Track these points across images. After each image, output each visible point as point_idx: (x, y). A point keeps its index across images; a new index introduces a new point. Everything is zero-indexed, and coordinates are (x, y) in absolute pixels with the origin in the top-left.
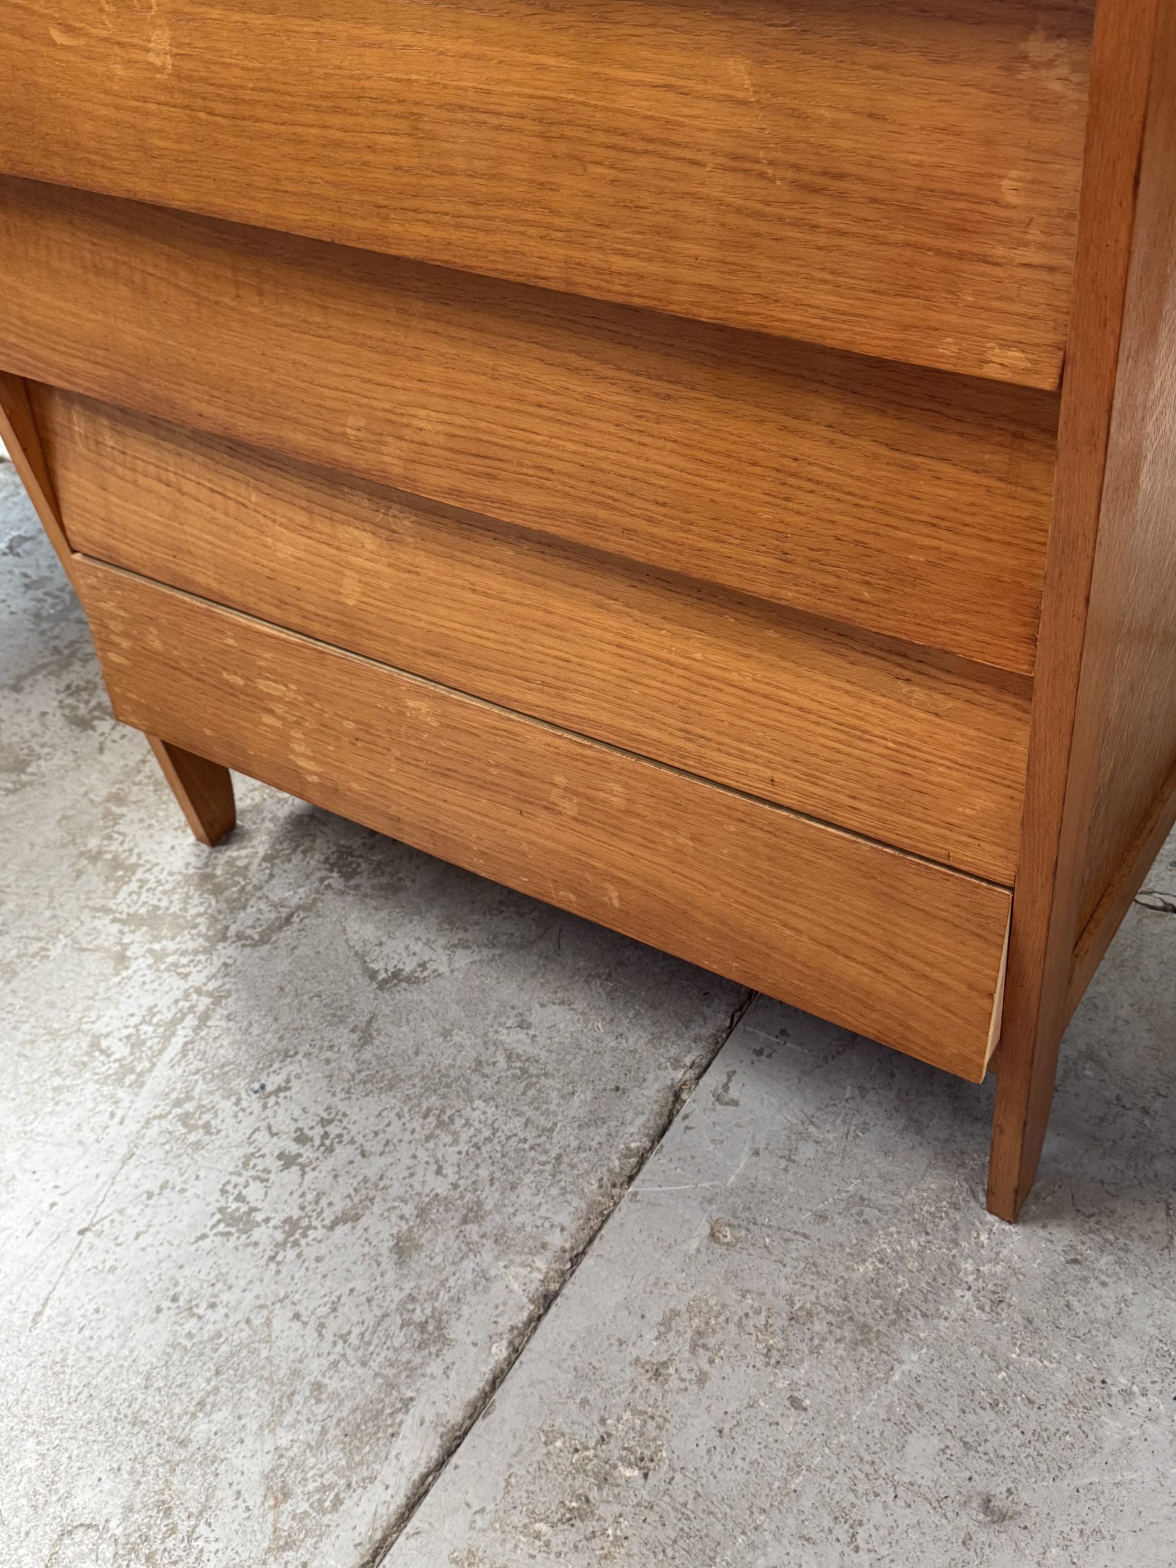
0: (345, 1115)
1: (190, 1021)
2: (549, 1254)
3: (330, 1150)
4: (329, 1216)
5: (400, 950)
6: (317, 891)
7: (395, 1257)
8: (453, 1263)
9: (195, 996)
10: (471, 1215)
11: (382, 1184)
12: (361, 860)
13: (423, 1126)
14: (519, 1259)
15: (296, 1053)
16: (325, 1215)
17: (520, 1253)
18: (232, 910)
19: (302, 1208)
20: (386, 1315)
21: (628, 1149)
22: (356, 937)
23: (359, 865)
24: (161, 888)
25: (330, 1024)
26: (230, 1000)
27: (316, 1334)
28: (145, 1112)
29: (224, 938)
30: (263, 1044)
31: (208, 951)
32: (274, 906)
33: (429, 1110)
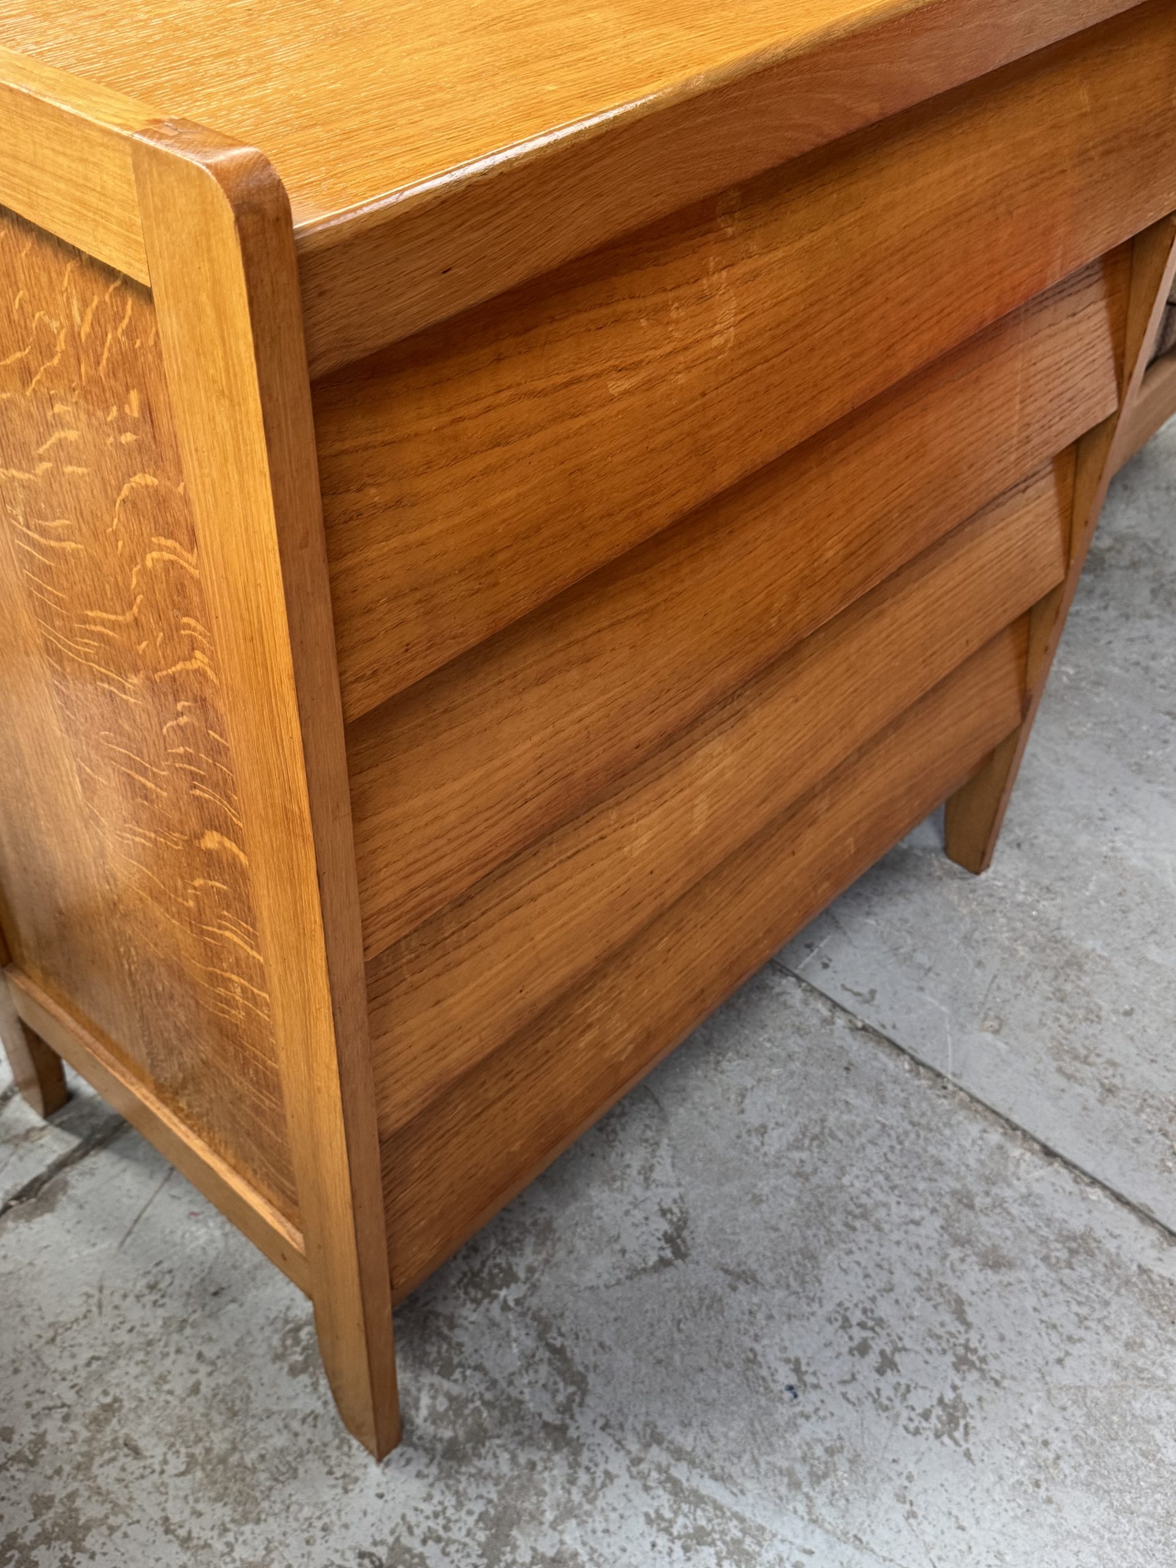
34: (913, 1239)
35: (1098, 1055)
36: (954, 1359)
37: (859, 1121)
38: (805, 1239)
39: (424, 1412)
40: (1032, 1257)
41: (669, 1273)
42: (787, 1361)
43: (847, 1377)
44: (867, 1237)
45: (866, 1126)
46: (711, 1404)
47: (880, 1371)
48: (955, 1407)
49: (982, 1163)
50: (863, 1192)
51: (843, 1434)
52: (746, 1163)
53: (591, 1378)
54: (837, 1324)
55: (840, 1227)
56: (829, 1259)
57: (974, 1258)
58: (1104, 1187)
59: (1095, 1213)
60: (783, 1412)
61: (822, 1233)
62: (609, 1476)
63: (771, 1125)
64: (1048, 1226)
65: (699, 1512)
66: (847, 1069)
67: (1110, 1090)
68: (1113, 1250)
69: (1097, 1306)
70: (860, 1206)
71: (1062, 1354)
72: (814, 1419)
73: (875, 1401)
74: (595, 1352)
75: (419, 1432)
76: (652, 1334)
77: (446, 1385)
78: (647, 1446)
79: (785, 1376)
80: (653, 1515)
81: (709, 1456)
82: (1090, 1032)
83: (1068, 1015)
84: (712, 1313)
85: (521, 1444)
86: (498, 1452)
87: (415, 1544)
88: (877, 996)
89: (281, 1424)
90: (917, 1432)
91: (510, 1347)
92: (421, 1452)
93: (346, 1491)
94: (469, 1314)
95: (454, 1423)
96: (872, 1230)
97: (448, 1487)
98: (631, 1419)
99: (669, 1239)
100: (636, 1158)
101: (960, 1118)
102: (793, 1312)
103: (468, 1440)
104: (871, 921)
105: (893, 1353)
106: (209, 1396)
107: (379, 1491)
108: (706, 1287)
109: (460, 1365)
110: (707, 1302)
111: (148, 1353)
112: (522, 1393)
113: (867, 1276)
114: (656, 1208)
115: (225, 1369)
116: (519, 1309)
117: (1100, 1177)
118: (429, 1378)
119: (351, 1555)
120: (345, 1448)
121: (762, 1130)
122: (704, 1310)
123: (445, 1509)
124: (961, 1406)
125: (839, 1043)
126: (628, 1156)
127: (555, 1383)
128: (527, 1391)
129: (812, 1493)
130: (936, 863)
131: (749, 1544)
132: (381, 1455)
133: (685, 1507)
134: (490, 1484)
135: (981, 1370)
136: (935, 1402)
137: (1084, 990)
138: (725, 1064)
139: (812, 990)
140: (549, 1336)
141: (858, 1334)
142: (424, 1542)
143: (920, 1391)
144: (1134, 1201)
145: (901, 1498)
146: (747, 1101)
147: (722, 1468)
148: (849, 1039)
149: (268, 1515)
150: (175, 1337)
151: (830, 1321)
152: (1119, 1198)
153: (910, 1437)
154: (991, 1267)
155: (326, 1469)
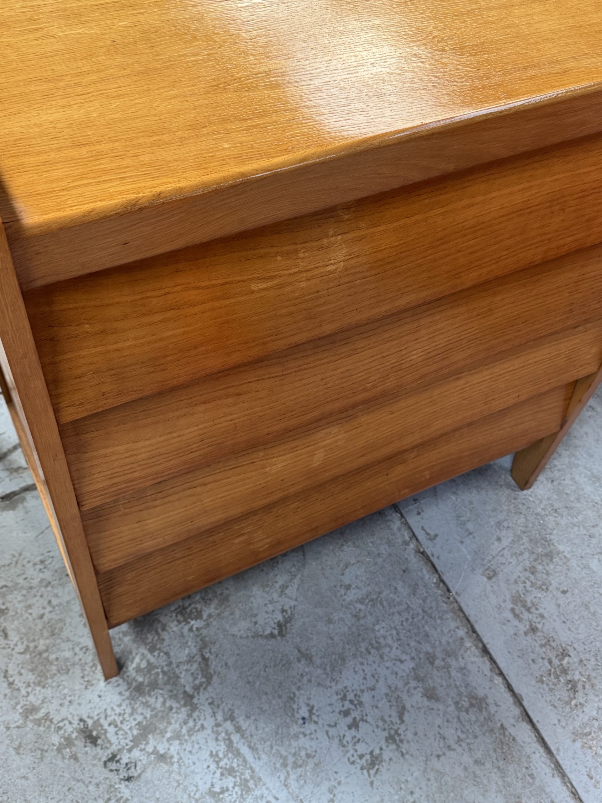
0: (345, 687)
1: (235, 738)
2: (466, 639)
3: (361, 703)
4: (395, 719)
5: (266, 616)
6: (197, 636)
7: (433, 701)
8: (450, 678)
9: (220, 729)
10: (431, 659)
11: (393, 689)
12: (193, 606)
13: (374, 656)
14: (462, 651)
15: (294, 693)
16: (394, 721)
17: (460, 649)
18: (175, 684)
19: (384, 730)
20: (459, 718)
21: (435, 583)
22: (242, 632)
23: (196, 608)
24: (126, 716)
25: (288, 670)
26: (237, 712)
27: (452, 752)
28: (278, 784)
29: (192, 697)
30: (277, 707)
31: (194, 708)
32: (188, 662)
33: (367, 650)
34: (396, 669)
35: (537, 609)
36: (387, 735)
37: (398, 600)
38: (344, 648)
39: (134, 665)
40: (450, 699)
41: (273, 642)
42: (308, 705)
43: (333, 724)
44: (374, 659)
45: (400, 604)
46: (262, 711)
47: (350, 727)
48: (377, 758)
49: (448, 643)
50: (383, 636)
51: (318, 750)
52: (333, 601)
53: (215, 678)
54: (339, 697)
55: (363, 650)
56: (351, 663)
57: (421, 690)
58: (505, 678)
59: (493, 690)
60: (295, 729)
61: (353, 649)
62: (203, 727)
63: (354, 586)
64: (466, 687)
65: (235, 760)
66: (404, 571)
67: (533, 630)
68: (493, 712)
69: (470, 736)
70: (377, 642)
71: (441, 753)
72: (308, 737)
73: (340, 740)
74: (222, 667)
75: (128, 674)
76: (252, 668)
77: (149, 656)
78: (226, 720)
79: (304, 712)
80: (214, 753)
81: (251, 736)
82: (539, 595)
83: (531, 582)
84: (283, 668)
85: (171, 697)
86: (159, 696)
87: (105, 724)
88: (438, 538)
89: (71, 647)
90: (353, 763)
91: (185, 649)
92: (125, 683)
93: (86, 688)
94: (173, 627)
95: (145, 675)
96: (378, 657)
97: (130, 704)
98: (224, 704)
99: (280, 625)
100: (281, 580)
101: (448, 616)
102: (321, 682)
103: (148, 686)
104: (453, 498)
105: (359, 721)
106: (46, 621)
107: (100, 694)
108: (286, 655)
109: (159, 649)
110: (284, 662)
111: (28, 592)
112: (181, 673)
113: (365, 678)
114: (280, 607)
115: (58, 612)
116: (196, 633)
117: (505, 673)
118: (143, 650)
119: (76, 718)
120: (94, 669)
121: (348, 587)
122: (280, 665)
123: (124, 714)
124: (380, 759)
125: (406, 556)
126: (278, 577)
127: (198, 674)
128: (184, 673)
129: (290, 772)
130: (503, 477)
131: (251, 784)
132: (107, 677)
133: (230, 755)
134: (149, 710)
135: (398, 746)
136: (368, 752)
137: (547, 571)
138: (345, 547)
139: (406, 524)
140: (204, 651)
141: (347, 705)
142: (110, 725)
143: (364, 744)
144: (516, 691)
145: (331, 791)
146: (347, 570)
147: (255, 744)
148: (412, 556)
149: (49, 686)
150: (43, 589)
151: (337, 694)
152: (510, 688)
153: (348, 764)
154: (427, 697)
155: (81, 675)
